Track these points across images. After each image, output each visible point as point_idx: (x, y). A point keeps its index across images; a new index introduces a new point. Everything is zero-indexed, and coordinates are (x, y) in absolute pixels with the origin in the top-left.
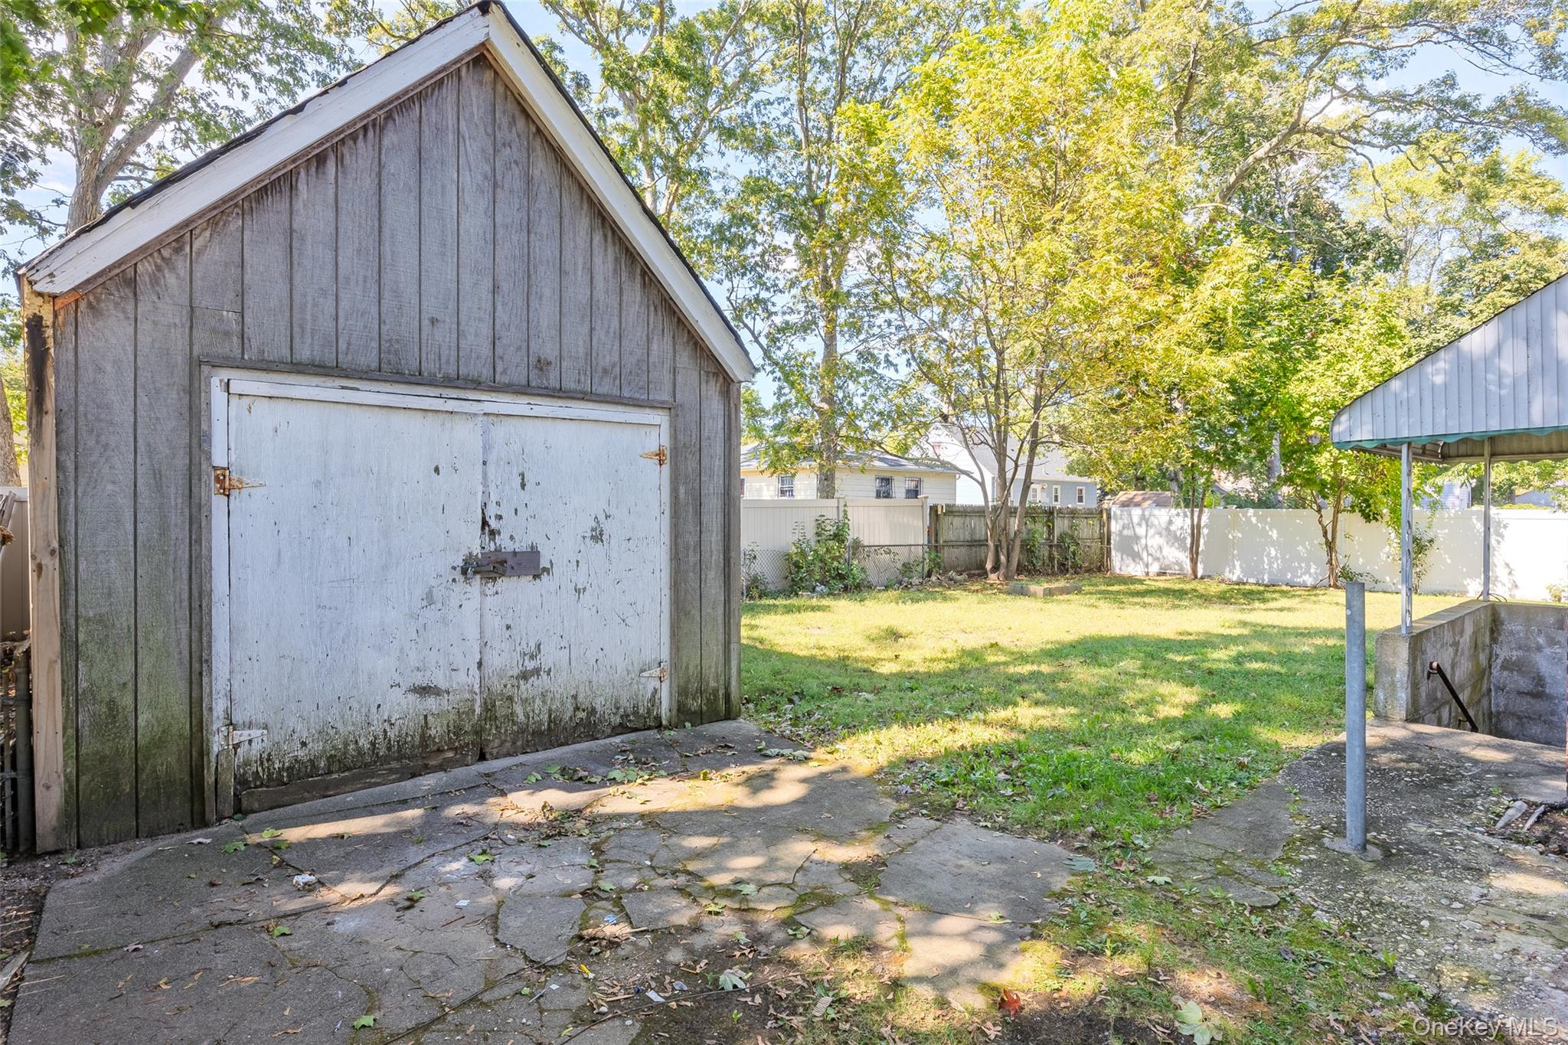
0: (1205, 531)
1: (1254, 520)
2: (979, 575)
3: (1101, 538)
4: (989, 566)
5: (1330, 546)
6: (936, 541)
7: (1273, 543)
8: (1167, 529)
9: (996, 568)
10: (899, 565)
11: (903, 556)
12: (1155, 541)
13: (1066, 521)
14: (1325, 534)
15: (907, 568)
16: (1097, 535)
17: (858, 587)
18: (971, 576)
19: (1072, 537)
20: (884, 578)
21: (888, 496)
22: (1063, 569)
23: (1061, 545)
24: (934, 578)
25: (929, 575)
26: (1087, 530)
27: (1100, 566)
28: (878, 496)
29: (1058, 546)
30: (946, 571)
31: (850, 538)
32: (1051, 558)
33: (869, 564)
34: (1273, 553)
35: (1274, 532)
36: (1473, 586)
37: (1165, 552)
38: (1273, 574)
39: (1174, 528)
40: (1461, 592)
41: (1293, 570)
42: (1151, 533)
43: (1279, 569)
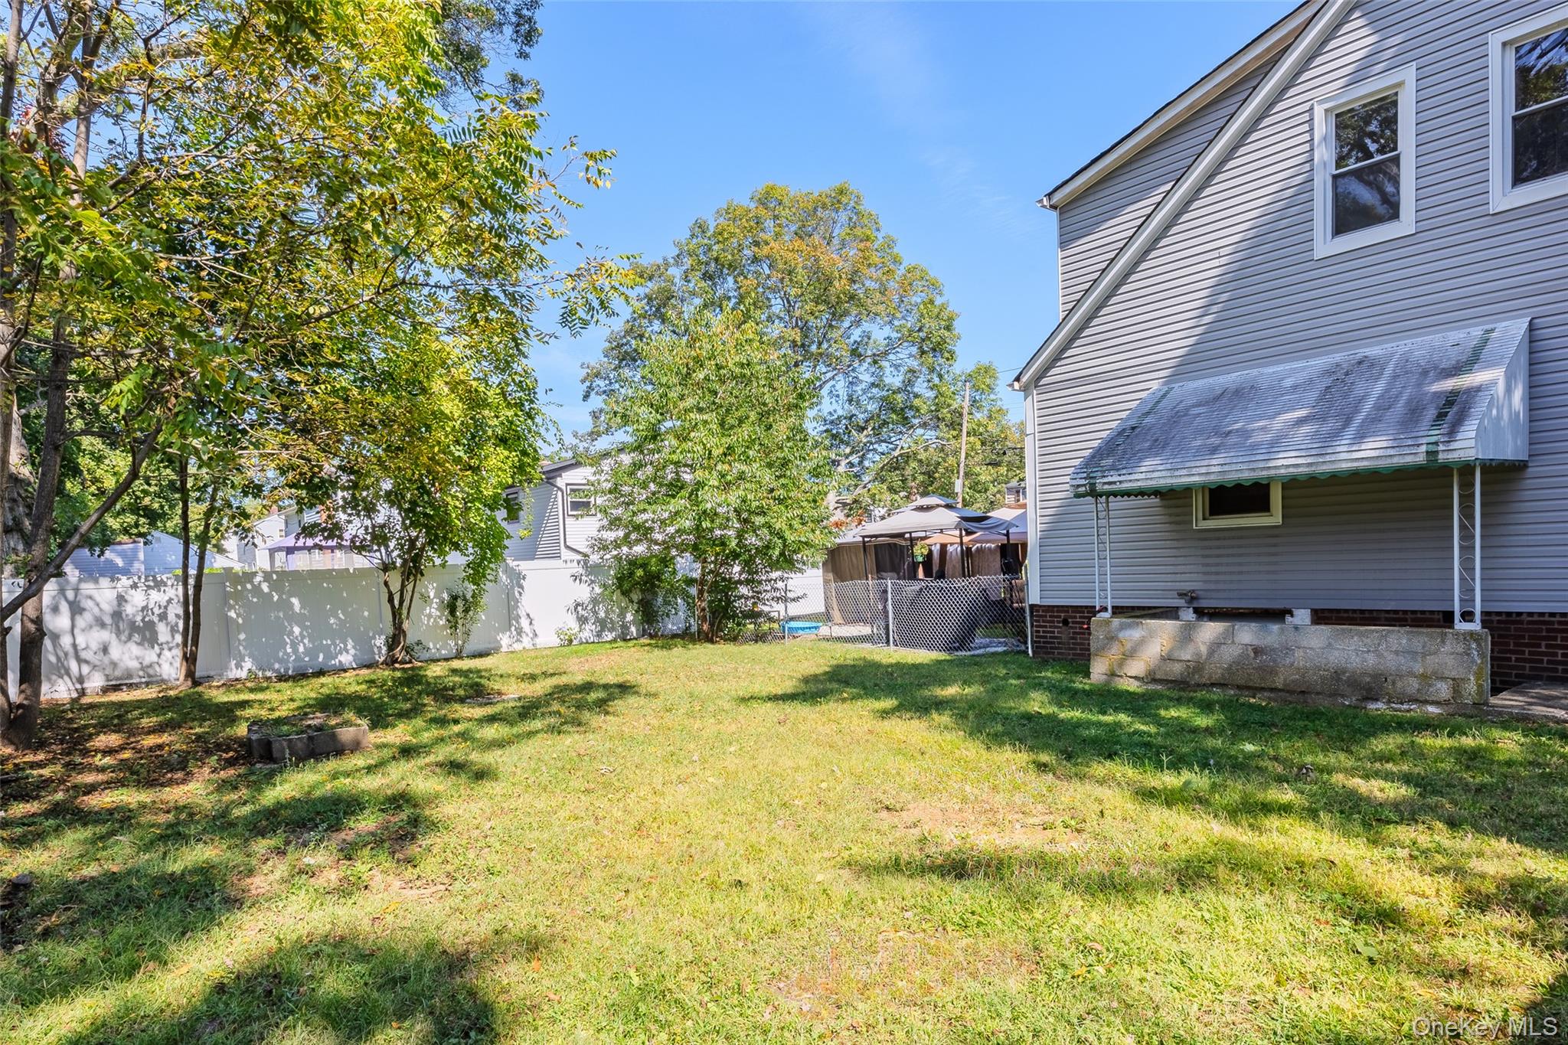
1: (265, 587)
7: (294, 619)
14: (391, 600)
34: (297, 630)
35: (295, 601)
36: (505, 640)
37: (115, 652)
38: (298, 659)
39: (129, 610)
40: (497, 650)
41: (326, 650)
42: (81, 622)
43: (307, 652)
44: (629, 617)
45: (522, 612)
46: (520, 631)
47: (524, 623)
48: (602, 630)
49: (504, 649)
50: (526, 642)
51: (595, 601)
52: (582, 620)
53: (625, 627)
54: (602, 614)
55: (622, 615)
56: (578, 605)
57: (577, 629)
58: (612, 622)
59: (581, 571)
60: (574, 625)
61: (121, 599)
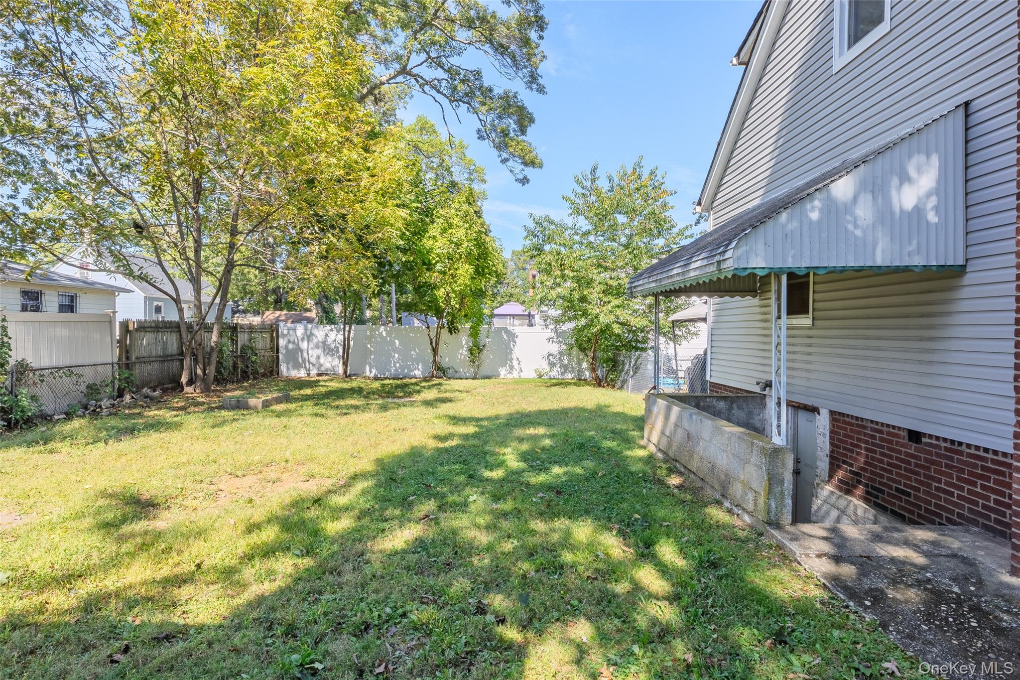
0: (352, 343)
1: (384, 334)
2: (173, 389)
3: (272, 348)
4: (184, 380)
5: (435, 351)
6: (127, 358)
7: (396, 350)
8: (324, 343)
9: (191, 382)
10: (83, 388)
11: (89, 377)
12: (314, 353)
13: (246, 336)
14: (431, 343)
15: (93, 390)
16: (268, 346)
17: (29, 422)
18: (165, 391)
19: (252, 349)
20: (64, 404)
21: (37, 309)
22: (245, 376)
23: (243, 357)
24: (127, 398)
25: (121, 395)
26: (261, 342)
27: (272, 371)
28: (24, 309)
29: (242, 357)
30: (139, 389)
31: (12, 362)
32: (235, 366)
33: (42, 391)
34: (397, 356)
35: (397, 342)
36: (503, 372)
37: (322, 360)
38: (396, 370)
39: (330, 340)
40: (497, 376)
41: (408, 367)
42: (311, 345)
43: (400, 367)
44: (585, 365)
45: (514, 356)
46: (512, 367)
47: (515, 363)
48: (565, 372)
49: (502, 377)
50: (515, 374)
51: (561, 353)
52: (552, 365)
53: (580, 371)
54: (566, 362)
55: (579, 363)
56: (550, 355)
57: (548, 369)
58: (572, 367)
59: (553, 334)
60: (547, 368)
61: (327, 335)
